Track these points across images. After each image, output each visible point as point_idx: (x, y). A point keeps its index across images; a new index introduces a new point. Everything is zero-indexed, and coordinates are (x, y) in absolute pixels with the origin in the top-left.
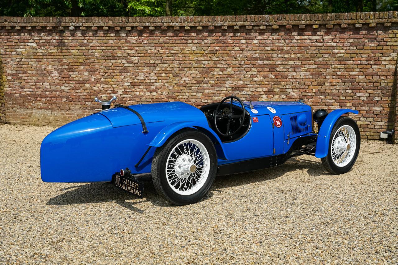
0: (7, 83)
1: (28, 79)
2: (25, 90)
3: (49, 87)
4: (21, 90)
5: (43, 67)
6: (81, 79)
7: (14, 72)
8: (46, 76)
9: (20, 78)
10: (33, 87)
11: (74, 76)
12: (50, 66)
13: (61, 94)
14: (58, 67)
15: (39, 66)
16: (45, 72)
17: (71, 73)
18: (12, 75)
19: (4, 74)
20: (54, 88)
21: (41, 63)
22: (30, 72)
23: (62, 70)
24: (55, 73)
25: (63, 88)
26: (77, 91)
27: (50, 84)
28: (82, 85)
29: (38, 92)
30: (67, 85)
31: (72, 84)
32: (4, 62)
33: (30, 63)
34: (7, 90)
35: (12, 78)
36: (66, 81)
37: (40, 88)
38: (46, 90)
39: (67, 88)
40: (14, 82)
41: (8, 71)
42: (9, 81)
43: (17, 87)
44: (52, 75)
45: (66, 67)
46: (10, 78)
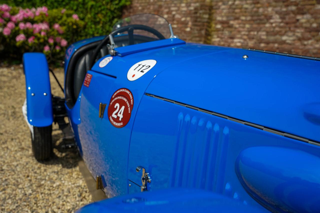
0: (216, 33)
1: (240, 27)
2: (236, 40)
3: (264, 37)
4: (230, 41)
5: (261, 10)
6: (315, 25)
7: (225, 19)
8: (263, 22)
9: (231, 26)
10: (245, 37)
11: (303, 21)
12: (270, 9)
13: (280, 46)
14: (281, 9)
15: (255, 9)
16: (262, 17)
17: (299, 17)
18: (222, 23)
19: (213, 22)
20: (272, 38)
21: (259, 5)
22: (243, 18)
23: (287, 13)
24: (276, 19)
25: (284, 38)
26: (306, 43)
27: (268, 33)
28: (314, 34)
29: (251, 44)
30: (290, 34)
31: (299, 32)
32: (215, 7)
33: (246, 6)
34: (215, 41)
35: (222, 26)
36: (290, 28)
37: (253, 38)
38: (261, 41)
39: (291, 38)
40: (223, 30)
41: (219, 18)
42: (218, 30)
43: (226, 37)
44: (272, 21)
45: (294, 8)
46: (219, 26)
